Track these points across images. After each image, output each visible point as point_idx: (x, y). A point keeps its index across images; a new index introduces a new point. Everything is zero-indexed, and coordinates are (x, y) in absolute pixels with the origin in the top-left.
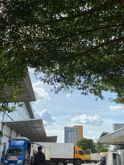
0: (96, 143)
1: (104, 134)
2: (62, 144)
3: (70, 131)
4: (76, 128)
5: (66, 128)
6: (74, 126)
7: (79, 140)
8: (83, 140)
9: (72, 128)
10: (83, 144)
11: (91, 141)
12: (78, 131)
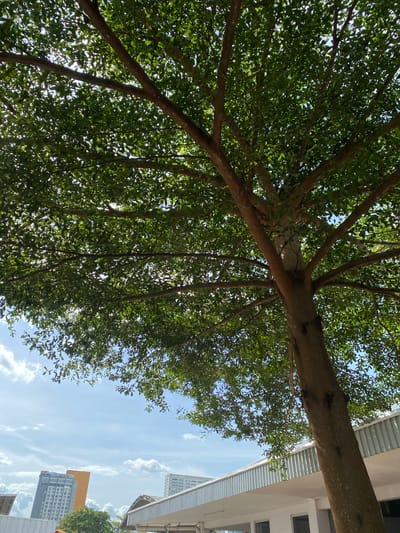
0: (115, 524)
1: (141, 502)
2: (25, 519)
3: (55, 485)
4: (73, 476)
5: (44, 474)
6: (68, 472)
7: (72, 512)
8: (82, 512)
9: (61, 476)
10: (82, 524)
11: (104, 517)
12: (75, 486)
